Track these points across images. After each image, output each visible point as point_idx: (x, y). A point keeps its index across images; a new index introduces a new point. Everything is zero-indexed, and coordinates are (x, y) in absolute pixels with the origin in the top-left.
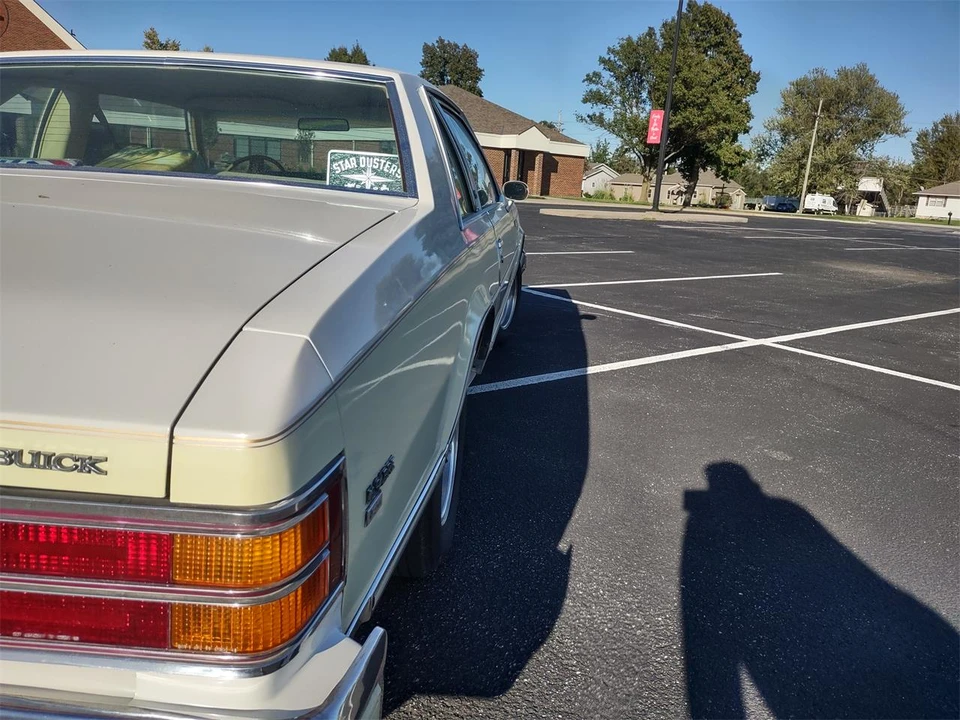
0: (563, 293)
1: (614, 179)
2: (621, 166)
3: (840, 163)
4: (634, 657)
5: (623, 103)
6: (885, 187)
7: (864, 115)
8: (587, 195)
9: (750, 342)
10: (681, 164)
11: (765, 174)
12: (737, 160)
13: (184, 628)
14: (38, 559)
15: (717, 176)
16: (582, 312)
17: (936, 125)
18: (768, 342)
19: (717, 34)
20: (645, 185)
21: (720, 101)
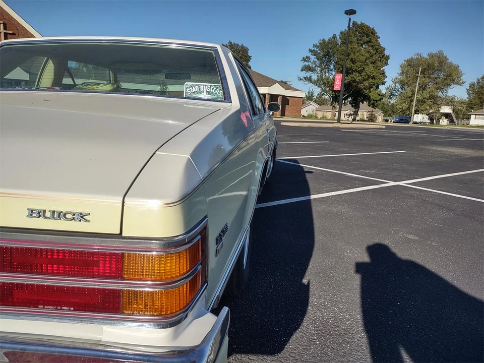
0: (295, 161)
1: (317, 109)
2: (321, 102)
3: (430, 99)
4: (346, 334)
5: (321, 71)
6: (453, 111)
7: (442, 75)
8: (303, 116)
9: (392, 183)
10: (350, 101)
11: (393, 105)
12: (379, 98)
13: (129, 302)
14: (53, 267)
15: (369, 106)
16: (306, 170)
17: (478, 80)
18: (402, 183)
19: (367, 37)
20: (333, 111)
21: (370, 69)
